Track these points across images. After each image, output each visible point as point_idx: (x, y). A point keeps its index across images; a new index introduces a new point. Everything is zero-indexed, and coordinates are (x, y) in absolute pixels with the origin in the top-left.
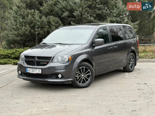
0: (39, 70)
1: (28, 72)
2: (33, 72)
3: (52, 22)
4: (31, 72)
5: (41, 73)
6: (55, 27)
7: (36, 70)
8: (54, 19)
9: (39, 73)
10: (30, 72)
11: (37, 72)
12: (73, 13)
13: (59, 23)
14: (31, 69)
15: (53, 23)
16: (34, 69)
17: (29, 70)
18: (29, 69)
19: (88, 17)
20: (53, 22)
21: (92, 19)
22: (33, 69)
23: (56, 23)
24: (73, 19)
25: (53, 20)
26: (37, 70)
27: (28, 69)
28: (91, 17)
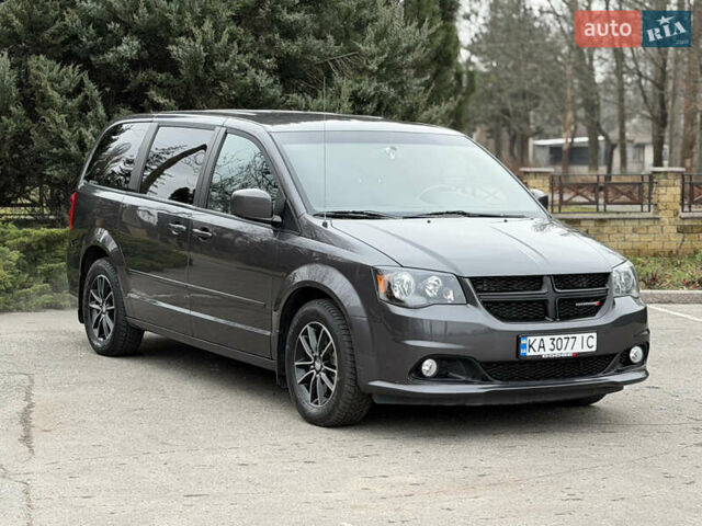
0: (586, 335)
1: (532, 353)
2: (556, 351)
3: (48, 88)
4: (546, 353)
5: (594, 349)
6: (63, 116)
7: (571, 341)
8: (54, 74)
9: (586, 349)
10: (541, 352)
11: (578, 349)
12: (170, 47)
13: (86, 97)
14: (547, 339)
15: (51, 92)
16: (562, 337)
17: (536, 346)
18: (539, 338)
19: (242, 69)
20: (52, 86)
21: (263, 80)
22: (556, 337)
23: (70, 96)
24: (161, 77)
25: (50, 80)
26: (579, 336)
27: (532, 339)
28: (260, 71)
